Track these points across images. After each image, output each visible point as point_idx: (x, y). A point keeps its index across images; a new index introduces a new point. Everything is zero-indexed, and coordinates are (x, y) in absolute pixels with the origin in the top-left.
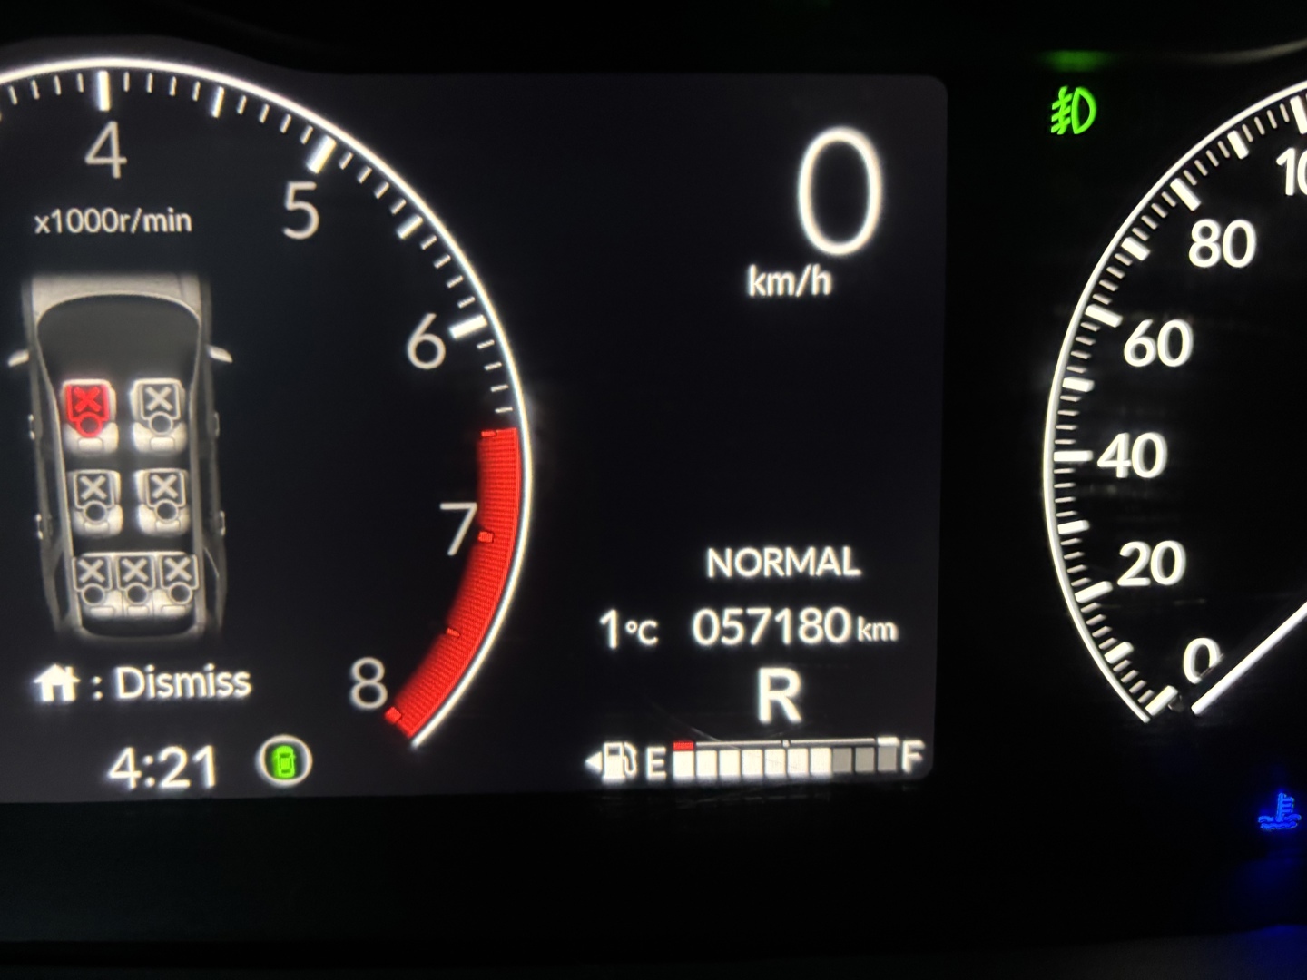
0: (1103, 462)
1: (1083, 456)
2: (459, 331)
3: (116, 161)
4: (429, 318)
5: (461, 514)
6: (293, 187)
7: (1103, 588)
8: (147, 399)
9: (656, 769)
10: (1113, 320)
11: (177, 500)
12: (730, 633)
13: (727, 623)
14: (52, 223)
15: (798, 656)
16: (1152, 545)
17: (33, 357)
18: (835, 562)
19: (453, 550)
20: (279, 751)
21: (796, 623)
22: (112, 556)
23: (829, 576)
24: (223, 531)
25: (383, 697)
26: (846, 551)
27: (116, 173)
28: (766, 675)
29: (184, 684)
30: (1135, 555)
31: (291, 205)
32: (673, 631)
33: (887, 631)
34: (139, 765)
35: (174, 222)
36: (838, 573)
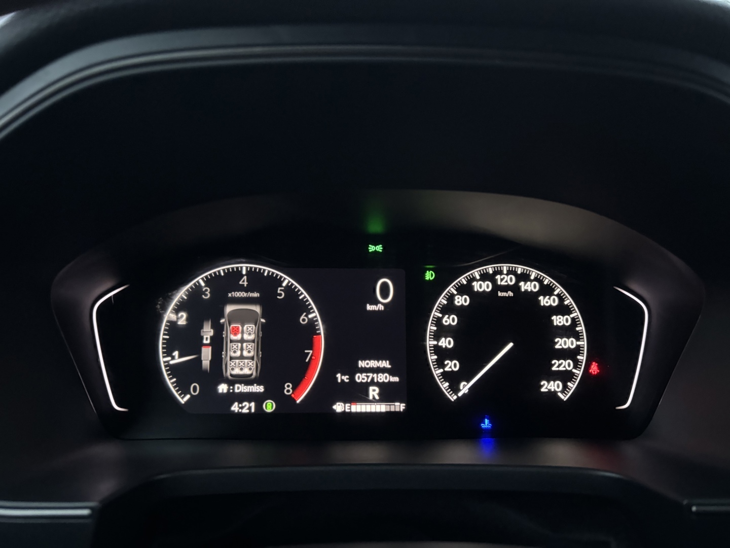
0: (440, 344)
1: (435, 343)
2: (310, 316)
3: (246, 283)
4: (305, 314)
5: (308, 353)
6: (279, 289)
7: (441, 370)
8: (247, 329)
9: (348, 409)
10: (440, 315)
11: (252, 349)
12: (363, 379)
13: (363, 377)
14: (232, 295)
15: (378, 384)
16: (451, 362)
17: (226, 320)
18: (385, 364)
19: (307, 360)
20: (268, 404)
21: (377, 377)
22: (237, 361)
23: (384, 367)
24: (261, 356)
25: (291, 391)
26: (388, 362)
27: (245, 286)
28: (371, 388)
29: (250, 389)
30: (448, 364)
31: (279, 292)
32: (352, 378)
33: (396, 379)
34: (238, 406)
35: (256, 295)
36: (386, 366)
